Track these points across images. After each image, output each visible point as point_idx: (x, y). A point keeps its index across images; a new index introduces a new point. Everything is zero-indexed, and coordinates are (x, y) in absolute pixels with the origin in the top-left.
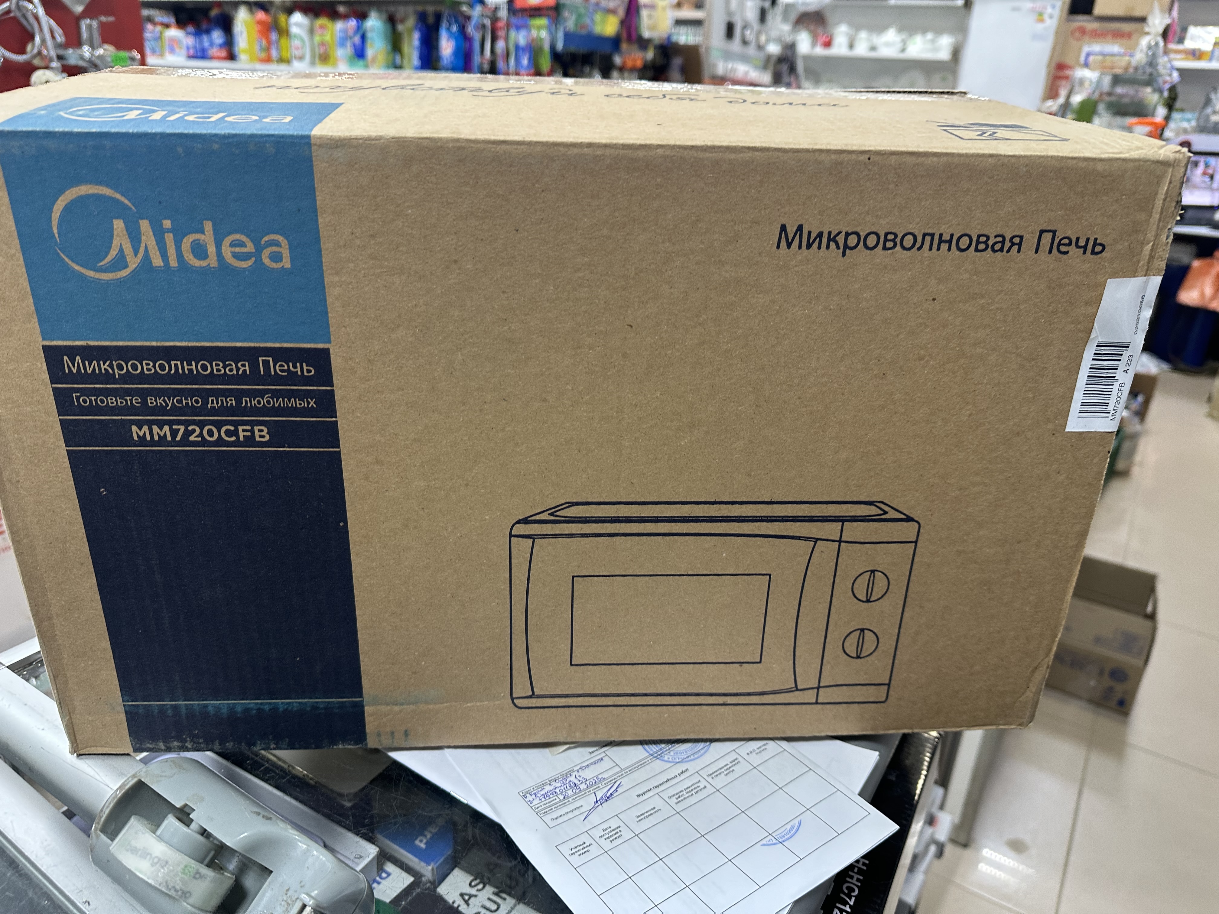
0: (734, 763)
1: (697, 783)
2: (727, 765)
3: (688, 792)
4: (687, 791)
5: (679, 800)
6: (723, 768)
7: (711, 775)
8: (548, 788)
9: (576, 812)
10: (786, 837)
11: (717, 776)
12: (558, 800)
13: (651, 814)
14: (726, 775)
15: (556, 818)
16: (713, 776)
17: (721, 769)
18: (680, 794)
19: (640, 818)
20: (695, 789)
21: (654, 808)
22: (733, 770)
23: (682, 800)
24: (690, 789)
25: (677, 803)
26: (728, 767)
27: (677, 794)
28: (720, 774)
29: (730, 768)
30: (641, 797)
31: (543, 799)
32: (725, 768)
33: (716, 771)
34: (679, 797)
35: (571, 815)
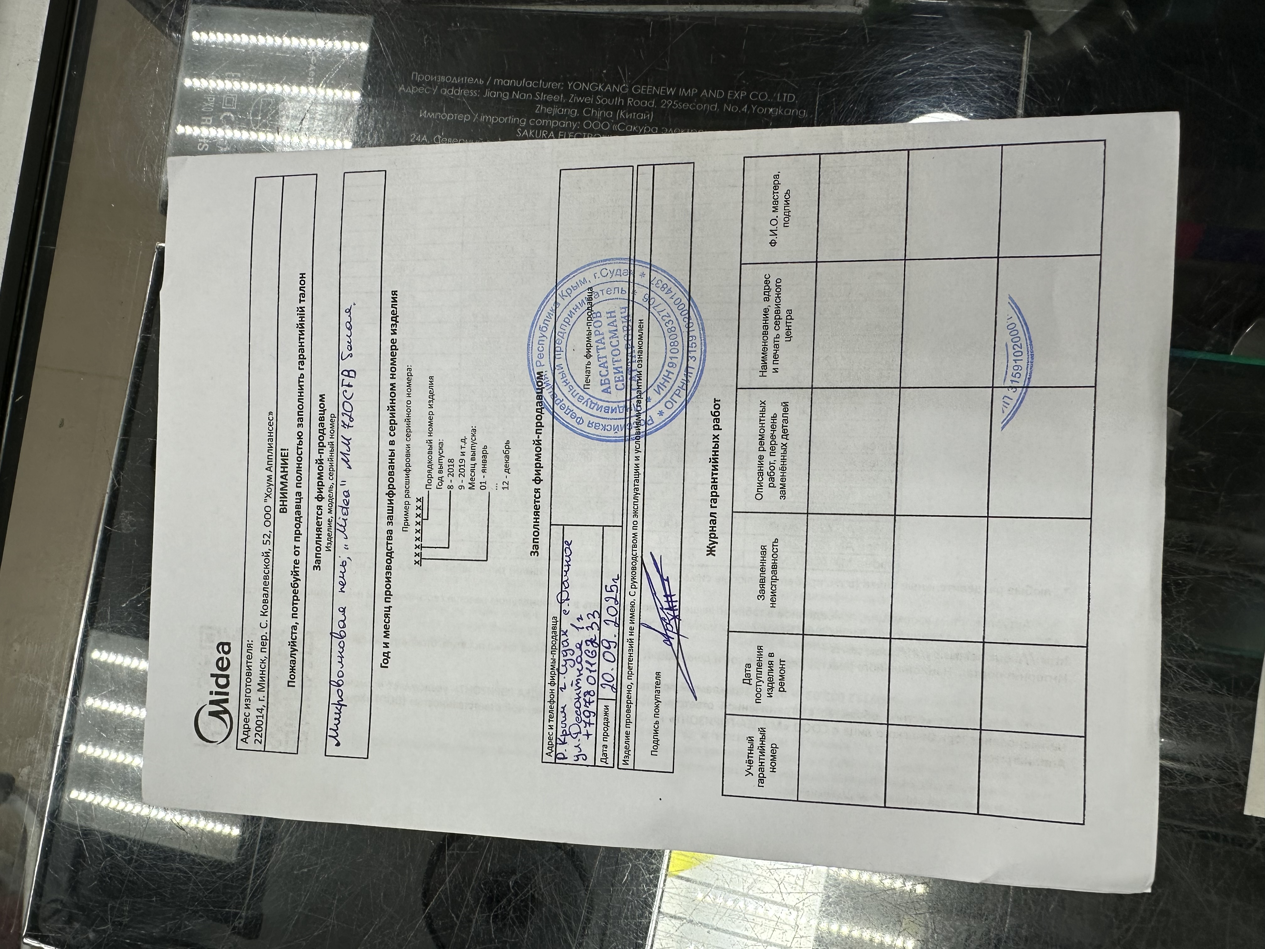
0: (773, 294)
1: (763, 412)
2: (766, 311)
3: (773, 449)
4: (767, 446)
5: (777, 482)
6: (766, 326)
7: (764, 366)
8: (567, 698)
9: (667, 696)
10: (1024, 364)
11: (776, 357)
12: (612, 704)
13: (774, 567)
14: (789, 336)
15: (656, 742)
16: (770, 366)
17: (765, 334)
18: (766, 469)
19: (768, 594)
20: (773, 428)
21: (763, 548)
22: (789, 311)
23: (783, 479)
24: (767, 440)
25: (783, 496)
26: (772, 315)
27: (760, 473)
28: (776, 346)
29: (777, 312)
30: (717, 548)
31: (591, 729)
32: (771, 322)
33: (765, 349)
34: (772, 478)
35: (666, 711)
